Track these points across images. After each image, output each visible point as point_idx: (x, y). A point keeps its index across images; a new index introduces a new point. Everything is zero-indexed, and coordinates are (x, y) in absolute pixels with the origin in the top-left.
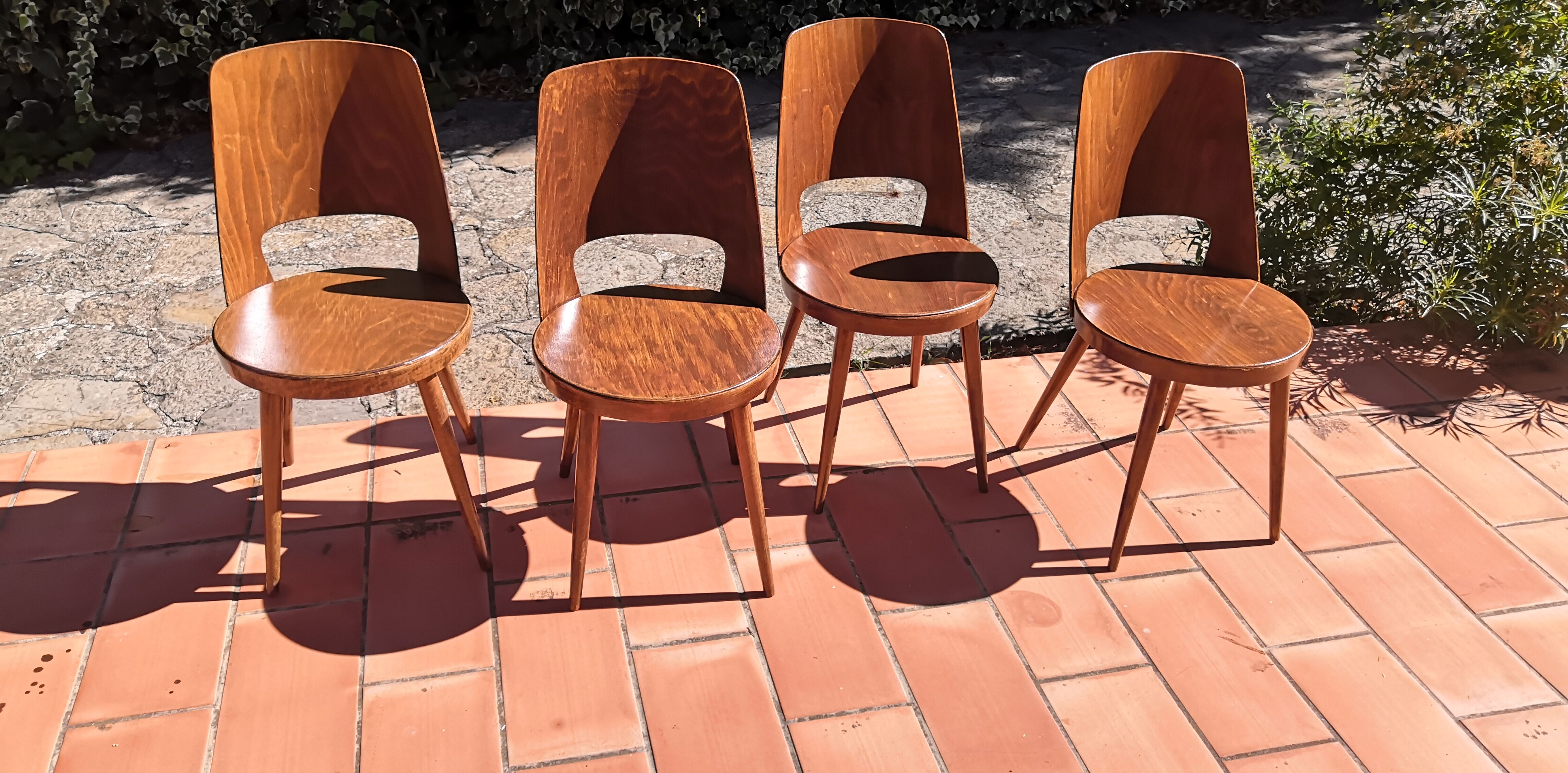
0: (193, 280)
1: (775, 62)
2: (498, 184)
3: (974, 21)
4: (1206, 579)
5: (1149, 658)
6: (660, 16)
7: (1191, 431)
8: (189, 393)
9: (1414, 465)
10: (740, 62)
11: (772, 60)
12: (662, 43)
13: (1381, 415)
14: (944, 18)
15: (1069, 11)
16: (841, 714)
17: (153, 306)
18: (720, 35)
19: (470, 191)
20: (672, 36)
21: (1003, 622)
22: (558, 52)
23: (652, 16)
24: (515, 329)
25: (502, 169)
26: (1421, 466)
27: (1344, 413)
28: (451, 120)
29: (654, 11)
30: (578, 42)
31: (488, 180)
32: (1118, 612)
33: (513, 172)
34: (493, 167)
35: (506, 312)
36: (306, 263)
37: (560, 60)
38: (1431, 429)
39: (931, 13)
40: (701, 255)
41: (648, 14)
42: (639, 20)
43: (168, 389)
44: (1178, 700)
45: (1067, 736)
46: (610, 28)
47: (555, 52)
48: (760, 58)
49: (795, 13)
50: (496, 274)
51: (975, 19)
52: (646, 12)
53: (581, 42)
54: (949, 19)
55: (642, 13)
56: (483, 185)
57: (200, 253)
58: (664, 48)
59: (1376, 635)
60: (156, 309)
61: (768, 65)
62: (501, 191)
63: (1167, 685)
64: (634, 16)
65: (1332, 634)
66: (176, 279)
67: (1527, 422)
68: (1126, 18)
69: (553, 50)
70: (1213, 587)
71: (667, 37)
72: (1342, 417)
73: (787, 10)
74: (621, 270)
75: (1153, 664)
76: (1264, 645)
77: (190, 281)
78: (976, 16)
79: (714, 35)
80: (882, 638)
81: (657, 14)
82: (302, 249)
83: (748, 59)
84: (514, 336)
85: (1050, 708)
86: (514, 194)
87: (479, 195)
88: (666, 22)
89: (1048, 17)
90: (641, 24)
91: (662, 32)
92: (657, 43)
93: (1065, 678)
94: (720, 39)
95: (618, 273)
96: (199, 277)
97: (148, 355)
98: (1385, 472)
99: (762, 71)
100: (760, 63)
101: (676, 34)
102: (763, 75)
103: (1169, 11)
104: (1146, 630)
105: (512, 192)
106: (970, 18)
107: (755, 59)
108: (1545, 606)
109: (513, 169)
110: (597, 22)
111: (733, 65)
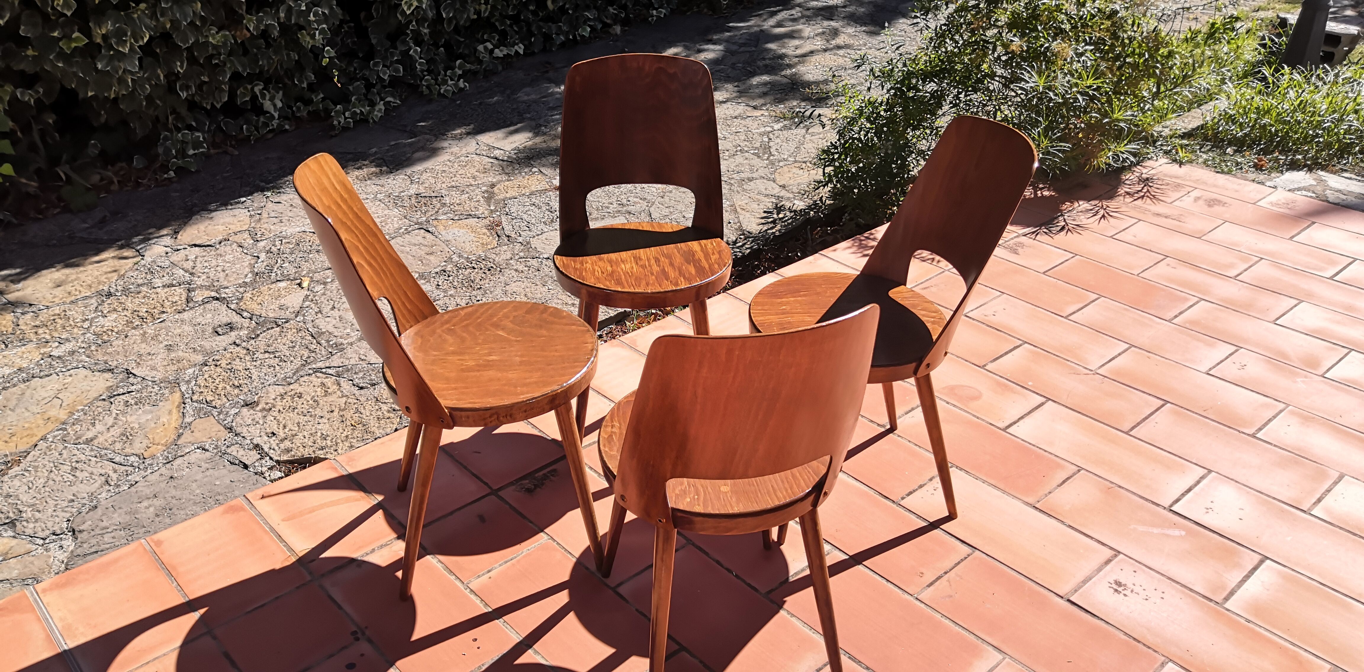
1: (380, 110)
2: (206, 258)
3: (520, 49)
4: (1032, 347)
5: (1045, 397)
6: (263, 89)
7: (948, 270)
8: (39, 511)
9: (1073, 255)
11: (377, 108)
12: (273, 112)
13: (1033, 233)
14: (497, 51)
15: (589, 29)
16: (921, 486)
18: (322, 96)
20: (279, 105)
21: (955, 406)
23: (257, 90)
24: (327, 365)
25: (195, 245)
26: (1077, 255)
27: (1015, 237)
28: (105, 217)
29: (257, 85)
30: (194, 124)
31: (191, 258)
32: (1007, 379)
33: (210, 246)
34: (186, 246)
35: (306, 355)
36: (64, 370)
38: (1064, 232)
39: (486, 48)
42: (244, 95)
43: (11, 515)
44: (1079, 413)
45: (1046, 451)
48: (368, 108)
49: (384, 66)
50: (268, 329)
51: (520, 47)
52: (249, 87)
53: (196, 124)
54: (501, 51)
55: (246, 88)
56: (190, 263)
58: (276, 115)
59: (1136, 347)
61: (376, 113)
62: (214, 263)
63: (1067, 407)
64: (238, 92)
65: (1116, 354)
67: (1103, 216)
68: (626, 28)
70: (1039, 350)
71: (275, 106)
72: (1016, 240)
73: (376, 64)
75: (1050, 399)
76: (1092, 370)
78: (521, 45)
79: (316, 97)
80: (899, 438)
81: (261, 87)
82: (49, 360)
83: (359, 112)
84: (330, 371)
85: (1023, 440)
86: (229, 262)
87: (194, 271)
88: (269, 92)
89: (574, 36)
90: (247, 99)
91: (269, 102)
93: (1015, 423)
98: (1062, 263)
99: (373, 118)
100: (368, 113)
101: (281, 100)
102: (374, 121)
103: (655, 18)
104: (1030, 383)
105: (225, 261)
106: (516, 47)
107: (363, 110)
108: (1191, 306)
109: (209, 244)
110: (207, 103)
111: (346, 118)
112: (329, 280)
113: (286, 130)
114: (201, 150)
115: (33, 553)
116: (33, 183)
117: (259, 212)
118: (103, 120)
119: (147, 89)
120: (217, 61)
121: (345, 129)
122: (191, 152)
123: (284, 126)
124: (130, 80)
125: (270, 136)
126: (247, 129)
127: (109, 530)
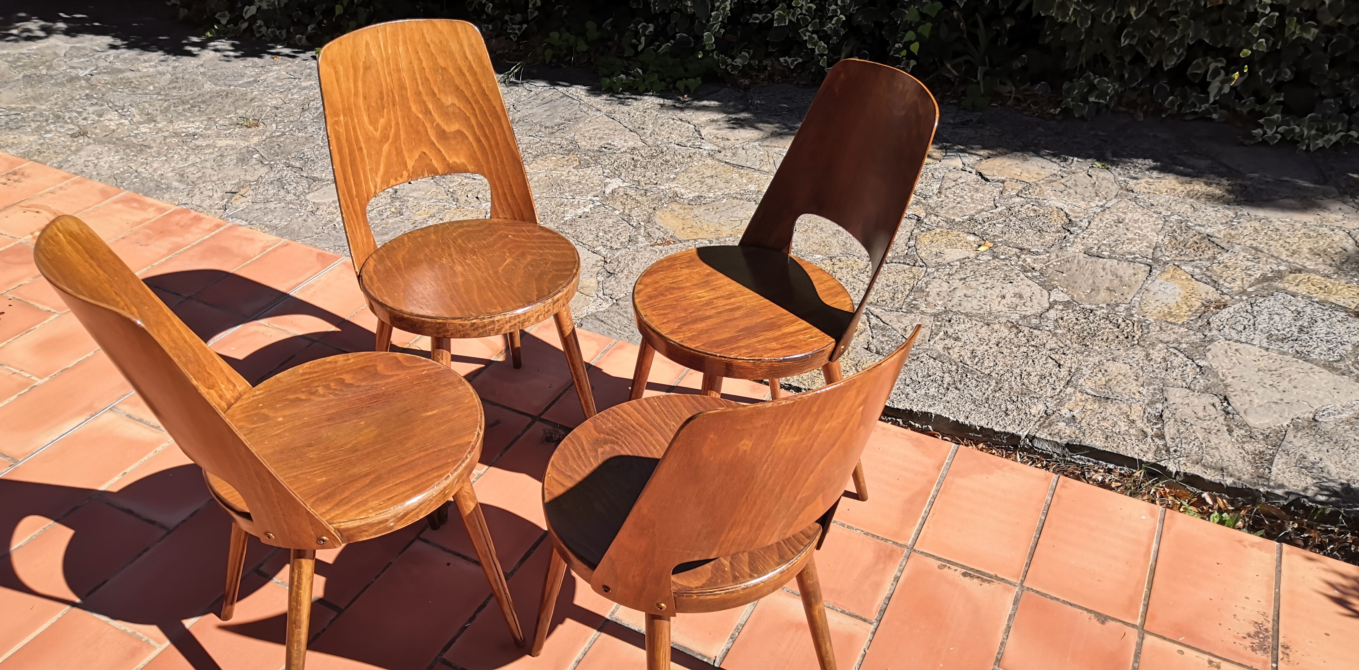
0: (691, 196)
1: (1329, 140)
2: (967, 187)
6: (1222, 68)
8: (627, 278)
10: (1286, 131)
11: (1326, 137)
12: (1212, 95)
17: (653, 206)
18: (1282, 99)
19: (938, 186)
20: (1226, 90)
22: (1099, 82)
23: (1213, 66)
24: (879, 315)
25: (981, 174)
28: (971, 120)
30: (1126, 76)
31: (960, 181)
33: (987, 180)
34: (974, 171)
35: (884, 298)
37: (1098, 89)
40: (1094, 307)
41: (1211, 63)
42: (1198, 66)
43: (618, 270)
46: (1166, 69)
47: (1096, 81)
48: (1314, 132)
50: (904, 263)
52: (1209, 60)
53: (1129, 77)
55: (1205, 61)
56: (954, 183)
57: (712, 177)
58: (1212, 100)
60: (654, 209)
61: (1319, 142)
64: (1194, 62)
66: (683, 191)
69: (1096, 78)
71: (1221, 89)
74: (1008, 296)
77: (690, 195)
79: (1275, 98)
81: (1220, 65)
83: (1297, 129)
84: (874, 321)
86: (972, 199)
87: (944, 191)
90: (1199, 72)
91: (1218, 84)
92: (1208, 94)
94: (1279, 103)
95: (1004, 297)
96: (697, 194)
97: (624, 241)
99: (1308, 146)
100: (1309, 138)
105: (973, 196)
107: (1306, 132)
109: (988, 177)
110: (1152, 61)
111: (1277, 132)
112: (1002, 257)
113: (1212, 120)
114: (1101, 101)
115: (587, 298)
116: (954, 72)
117: (1065, 175)
118: (1047, 40)
119: (1087, 23)
120: (1175, 20)
121: (1264, 143)
122: (1092, 99)
123: (1211, 114)
124: (1072, 9)
125: (1190, 118)
126: (1172, 101)
127: (625, 315)
